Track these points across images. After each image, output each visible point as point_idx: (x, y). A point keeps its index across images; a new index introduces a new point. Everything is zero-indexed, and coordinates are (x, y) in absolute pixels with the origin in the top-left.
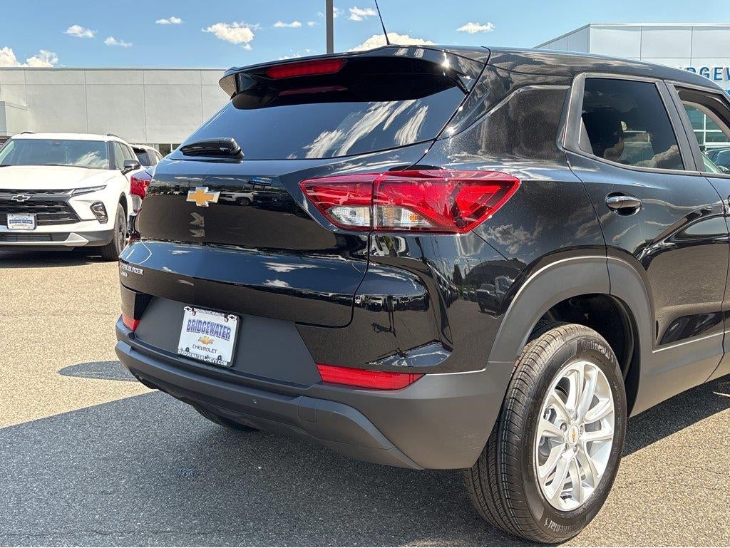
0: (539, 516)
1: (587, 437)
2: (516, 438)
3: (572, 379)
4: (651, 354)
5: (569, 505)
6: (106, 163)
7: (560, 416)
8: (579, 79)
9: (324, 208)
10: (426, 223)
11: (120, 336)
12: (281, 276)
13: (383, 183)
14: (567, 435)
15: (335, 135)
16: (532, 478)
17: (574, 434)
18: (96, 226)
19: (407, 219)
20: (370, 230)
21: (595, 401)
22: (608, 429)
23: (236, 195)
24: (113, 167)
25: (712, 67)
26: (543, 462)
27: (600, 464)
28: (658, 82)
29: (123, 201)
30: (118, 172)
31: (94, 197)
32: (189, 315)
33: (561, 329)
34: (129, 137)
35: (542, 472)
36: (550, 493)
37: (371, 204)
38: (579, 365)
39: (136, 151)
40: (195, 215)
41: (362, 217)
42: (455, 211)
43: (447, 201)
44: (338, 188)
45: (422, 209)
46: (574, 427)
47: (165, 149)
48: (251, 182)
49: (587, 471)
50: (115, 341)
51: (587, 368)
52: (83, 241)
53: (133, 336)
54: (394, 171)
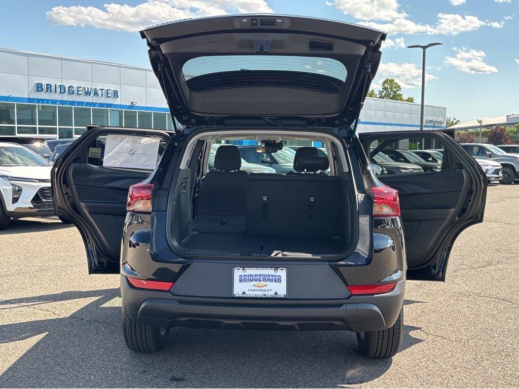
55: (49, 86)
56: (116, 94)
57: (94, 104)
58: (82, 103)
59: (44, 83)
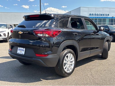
0: (64, 73)
1: (71, 63)
2: (61, 63)
3: (68, 56)
4: (79, 53)
5: (68, 72)
6: (6, 27)
7: (67, 60)
8: (70, 18)
9: (36, 34)
10: (49, 36)
11: (9, 51)
12: (31, 43)
13: (44, 31)
14: (68, 63)
15: (40, 23)
16: (63, 68)
17: (69, 63)
18: (4, 37)
19: (47, 36)
20: (42, 37)
21: (72, 59)
22: (74, 62)
23: (25, 32)
24: (7, 28)
25: (98, 14)
26: (64, 66)
27: (72, 67)
28: (81, 18)
29: (8, 33)
30: (8, 29)
31: (4, 33)
32: (19, 48)
33: (67, 49)
34: (9, 23)
35: (64, 67)
36: (65, 70)
37: (42, 34)
38: (69, 54)
39: (10, 25)
40: (19, 35)
41: (41, 35)
42: (53, 35)
43: (52, 33)
44: (39, 32)
45: (49, 34)
46: (69, 62)
47: (15, 25)
48: (27, 31)
49: (71, 68)
50: (8, 52)
51: (70, 54)
52: (2, 39)
53: (11, 51)
54: (45, 29)
55: (92, 14)
56: (108, 15)
57: (103, 18)
58: (100, 17)
59: (91, 14)
